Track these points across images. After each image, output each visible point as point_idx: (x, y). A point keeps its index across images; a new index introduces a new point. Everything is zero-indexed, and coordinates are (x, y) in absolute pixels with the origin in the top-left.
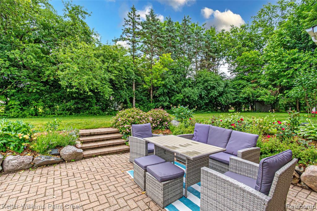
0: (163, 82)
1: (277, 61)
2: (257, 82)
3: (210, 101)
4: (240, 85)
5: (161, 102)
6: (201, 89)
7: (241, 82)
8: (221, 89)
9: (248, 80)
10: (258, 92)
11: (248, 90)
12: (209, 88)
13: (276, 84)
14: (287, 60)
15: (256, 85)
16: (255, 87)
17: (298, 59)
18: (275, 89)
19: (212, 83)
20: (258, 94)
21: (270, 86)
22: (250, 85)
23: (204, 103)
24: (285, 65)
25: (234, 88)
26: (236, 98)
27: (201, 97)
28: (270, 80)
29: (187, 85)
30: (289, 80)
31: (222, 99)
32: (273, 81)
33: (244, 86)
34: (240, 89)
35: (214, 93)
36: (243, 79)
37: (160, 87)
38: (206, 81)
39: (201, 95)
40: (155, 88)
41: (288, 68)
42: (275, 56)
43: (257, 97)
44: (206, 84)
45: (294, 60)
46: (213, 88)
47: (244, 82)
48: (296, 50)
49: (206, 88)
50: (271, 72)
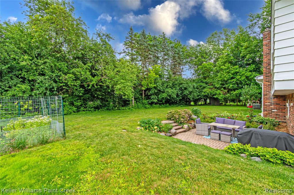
0: (155, 85)
1: (226, 72)
2: (212, 85)
3: (183, 98)
4: (201, 86)
5: (152, 99)
6: (178, 89)
7: (201, 84)
8: (190, 90)
9: (206, 83)
10: (214, 92)
11: (207, 91)
12: (183, 88)
13: (225, 87)
14: (232, 73)
15: (212, 87)
16: (212, 88)
17: (238, 72)
18: (225, 90)
19: (185, 86)
20: (214, 93)
21: (222, 89)
22: (208, 87)
23: (179, 99)
24: (231, 76)
25: (197, 88)
26: (199, 95)
27: (177, 95)
28: (221, 84)
29: (169, 86)
30: (233, 85)
31: (190, 96)
32: (224, 85)
33: (204, 88)
34: (201, 89)
35: (186, 92)
36: (203, 82)
37: (152, 88)
38: (181, 84)
39: (177, 94)
40: (148, 89)
41: (232, 78)
42: (225, 69)
43: (213, 95)
44: (181, 86)
45: (237, 73)
46: (186, 89)
47: (204, 85)
48: (237, 67)
49: (181, 89)
50: (222, 79)
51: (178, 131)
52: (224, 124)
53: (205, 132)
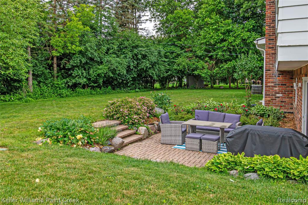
0: (82, 48)
1: (213, 29)
2: (191, 51)
3: (139, 75)
4: (172, 53)
5: (74, 78)
6: (130, 58)
7: (173, 48)
8: (153, 59)
9: (182, 48)
10: (194, 64)
11: (183, 61)
12: (140, 57)
13: (212, 56)
14: (222, 31)
15: (191, 54)
16: (191, 58)
17: (232, 31)
18: (212, 62)
19: (143, 50)
20: (194, 66)
21: (207, 59)
22: (185, 54)
23: (132, 78)
24: (221, 36)
25: (166, 57)
26: (169, 70)
27: (129, 70)
28: (206, 50)
29: (111, 51)
30: (224, 53)
31: (153, 72)
32: (210, 52)
33: (178, 55)
34: (173, 58)
35: (145, 64)
36: (176, 46)
37: (74, 54)
38: (137, 47)
39: (129, 67)
40: (67, 56)
41: (223, 40)
42: (212, 24)
43: (193, 70)
44: (136, 51)
45: (229, 31)
46: (144, 57)
47: (178, 51)
48: (230, 21)
49: (135, 57)
50: (207, 42)
51: (126, 141)
52: (208, 121)
53: (177, 138)
